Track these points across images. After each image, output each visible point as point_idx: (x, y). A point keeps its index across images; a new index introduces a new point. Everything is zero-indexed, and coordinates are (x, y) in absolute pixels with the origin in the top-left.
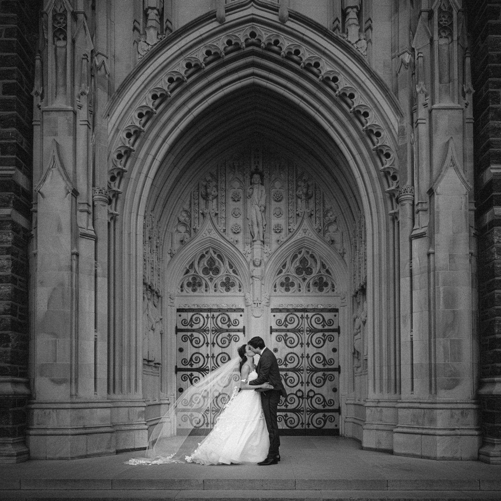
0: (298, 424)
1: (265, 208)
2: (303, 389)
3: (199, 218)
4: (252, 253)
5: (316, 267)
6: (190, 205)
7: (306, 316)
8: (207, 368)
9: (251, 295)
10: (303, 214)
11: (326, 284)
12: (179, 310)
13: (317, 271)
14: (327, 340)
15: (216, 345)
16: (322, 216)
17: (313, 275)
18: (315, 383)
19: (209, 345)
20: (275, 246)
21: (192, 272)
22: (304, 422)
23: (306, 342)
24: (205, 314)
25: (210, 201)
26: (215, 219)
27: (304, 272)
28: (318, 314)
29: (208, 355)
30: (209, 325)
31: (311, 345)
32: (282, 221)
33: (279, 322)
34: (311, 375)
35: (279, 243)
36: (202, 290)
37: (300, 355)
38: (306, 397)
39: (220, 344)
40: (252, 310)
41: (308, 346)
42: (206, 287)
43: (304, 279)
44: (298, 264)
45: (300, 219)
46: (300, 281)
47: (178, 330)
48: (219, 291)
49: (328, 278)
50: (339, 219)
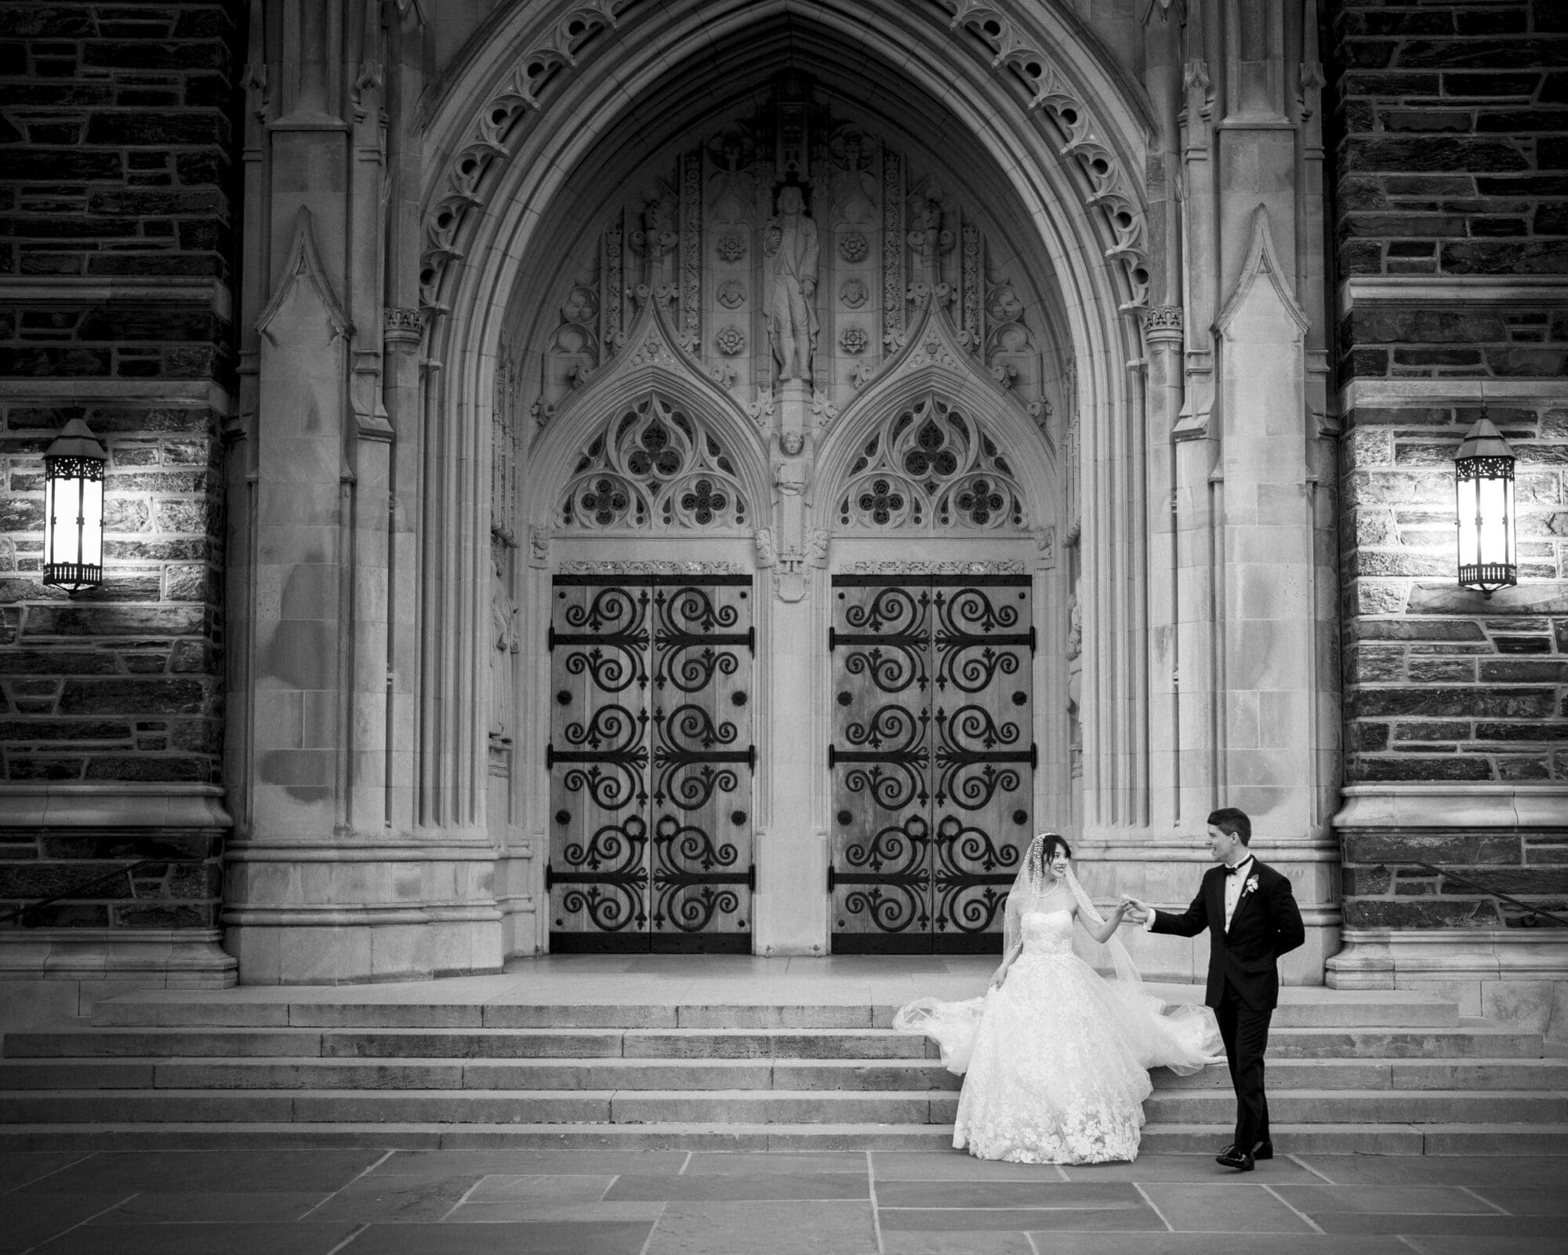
0: (910, 920)
1: (816, 285)
2: (924, 813)
3: (621, 311)
4: (777, 412)
5: (967, 450)
6: (598, 269)
7: (935, 597)
8: (641, 753)
9: (774, 536)
10: (926, 300)
11: (997, 502)
12: (558, 580)
13: (968, 467)
14: (998, 668)
15: (668, 683)
16: (982, 305)
17: (956, 476)
18: (962, 797)
19: (648, 684)
20: (843, 392)
21: (598, 467)
22: (928, 913)
23: (936, 675)
24: (636, 592)
25: (655, 264)
26: (668, 316)
27: (931, 465)
28: (971, 591)
29: (644, 712)
30: (647, 624)
31: (949, 684)
32: (866, 319)
33: (855, 615)
34: (950, 772)
35: (857, 382)
36: (628, 517)
37: (917, 714)
38: (935, 837)
39: (681, 681)
40: (777, 582)
41: (942, 686)
42: (640, 509)
43: (931, 488)
44: (912, 443)
45: (917, 316)
46: (919, 492)
47: (555, 639)
48: (677, 522)
49: (1002, 484)
50: (1033, 317)
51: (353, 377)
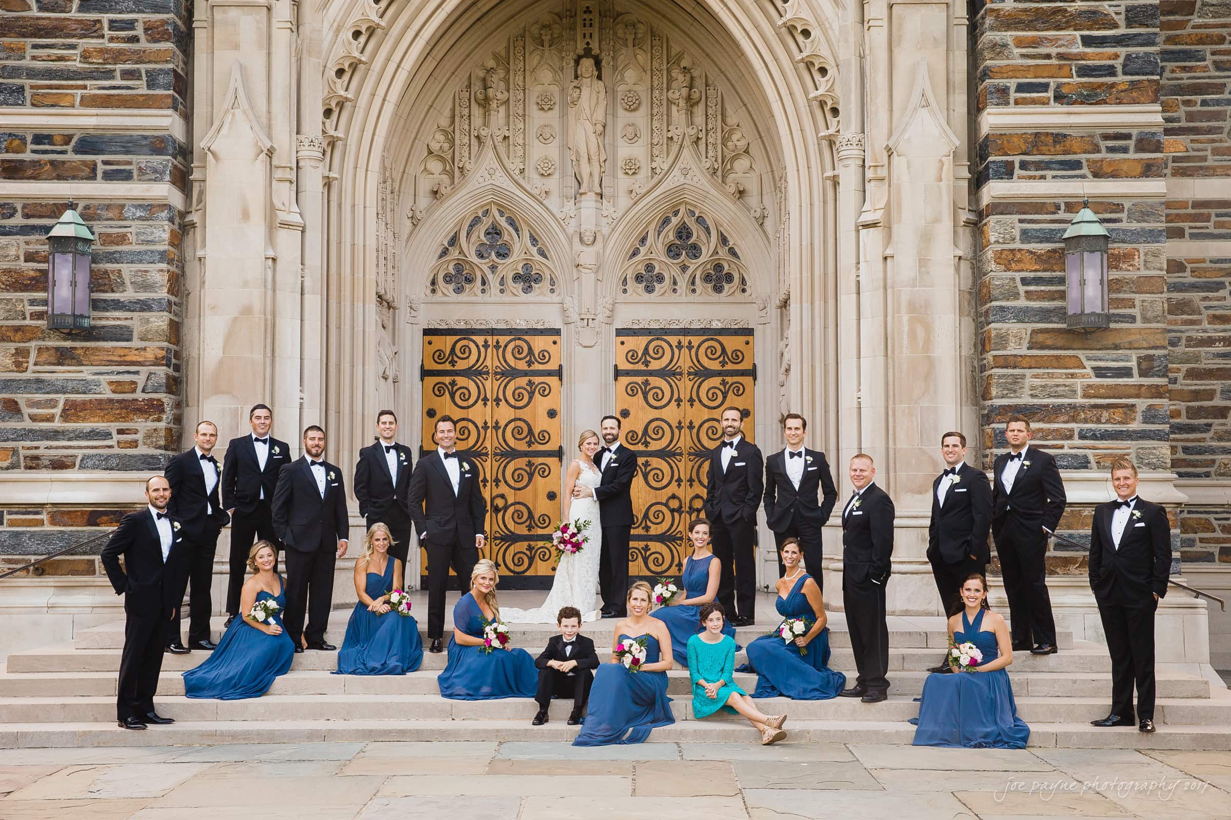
0: (670, 566)
1: (604, 127)
2: (680, 493)
3: (470, 146)
4: (578, 216)
5: (709, 242)
6: (453, 117)
7: (687, 344)
8: (484, 451)
9: (576, 301)
10: (681, 137)
11: (729, 278)
12: (427, 332)
13: (710, 254)
14: (731, 391)
15: (503, 403)
16: (719, 141)
17: (702, 259)
19: (489, 403)
20: (624, 202)
21: (454, 254)
23: (688, 397)
24: (480, 340)
25: (492, 112)
26: (502, 149)
27: (684, 252)
28: (712, 339)
29: (486, 423)
30: (488, 363)
31: (697, 403)
32: (638, 151)
33: (632, 356)
34: (697, 464)
35: (634, 194)
36: (475, 289)
37: (674, 424)
38: (687, 509)
39: (512, 401)
40: (578, 333)
41: (692, 405)
42: (484, 283)
43: (684, 268)
44: (671, 237)
45: (675, 148)
46: (676, 271)
47: (425, 373)
48: (509, 292)
49: (733, 266)
50: (755, 149)
51: (274, 182)
